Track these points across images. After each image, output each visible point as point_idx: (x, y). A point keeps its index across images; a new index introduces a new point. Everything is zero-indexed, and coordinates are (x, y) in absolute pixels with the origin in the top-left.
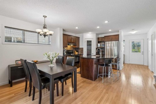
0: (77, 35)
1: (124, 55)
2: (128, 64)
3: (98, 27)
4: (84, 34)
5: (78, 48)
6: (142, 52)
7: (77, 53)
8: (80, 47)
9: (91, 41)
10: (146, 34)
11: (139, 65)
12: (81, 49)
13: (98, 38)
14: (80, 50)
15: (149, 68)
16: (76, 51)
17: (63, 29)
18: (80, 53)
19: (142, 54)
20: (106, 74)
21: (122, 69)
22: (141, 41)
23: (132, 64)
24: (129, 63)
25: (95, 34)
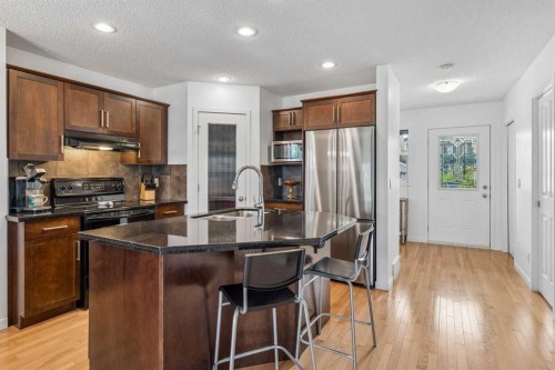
0: (157, 94)
1: (404, 202)
2: (421, 244)
3: (246, 32)
4: (191, 85)
5: (162, 168)
6: (485, 187)
7: (149, 196)
8: (172, 161)
9: (233, 128)
10: (501, 100)
11: (473, 249)
12: (175, 173)
13: (276, 113)
14: (169, 179)
15: (517, 265)
16: (143, 186)
17: (9, 33)
18: (168, 196)
19: (485, 196)
20: (276, 347)
21: (390, 281)
22: (477, 135)
23: (440, 246)
24: (425, 241)
25: (257, 91)
